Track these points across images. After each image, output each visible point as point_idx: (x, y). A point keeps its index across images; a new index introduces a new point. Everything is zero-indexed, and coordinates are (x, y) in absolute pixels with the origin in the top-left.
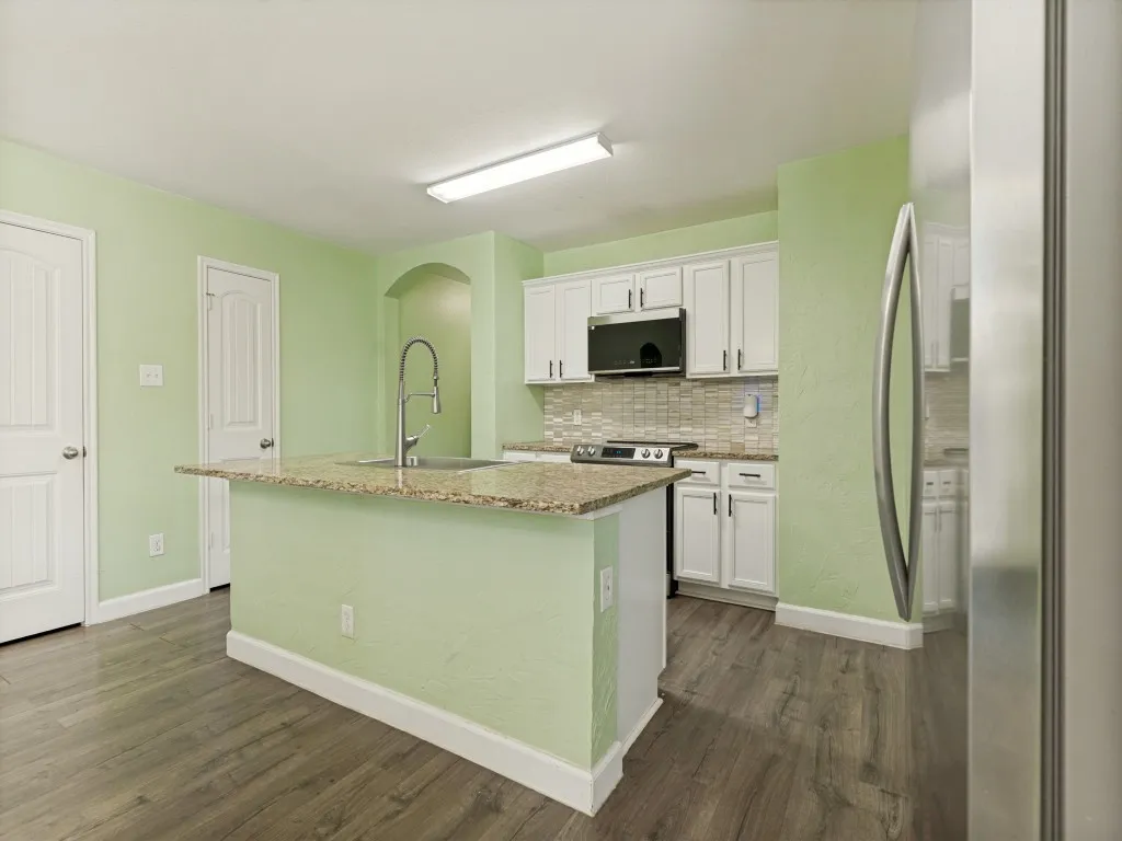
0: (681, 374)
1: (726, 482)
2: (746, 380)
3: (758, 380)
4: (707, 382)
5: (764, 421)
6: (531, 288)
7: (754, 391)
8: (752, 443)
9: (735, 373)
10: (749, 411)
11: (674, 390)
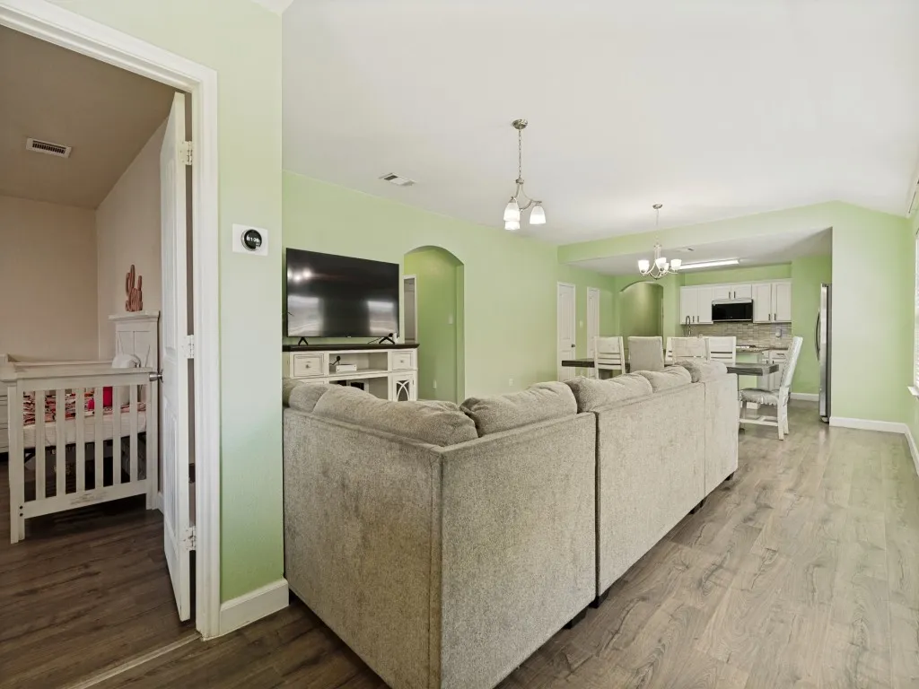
0: (752, 322)
1: (771, 356)
2: (778, 324)
3: (781, 324)
4: (759, 324)
5: (784, 337)
6: (684, 290)
7: (779, 327)
8: (779, 344)
9: (773, 321)
10: (778, 334)
11: (746, 327)
